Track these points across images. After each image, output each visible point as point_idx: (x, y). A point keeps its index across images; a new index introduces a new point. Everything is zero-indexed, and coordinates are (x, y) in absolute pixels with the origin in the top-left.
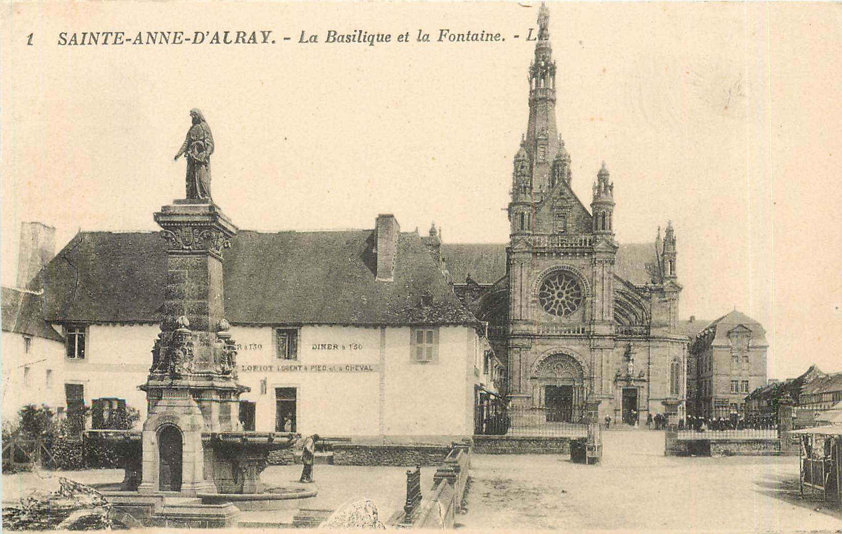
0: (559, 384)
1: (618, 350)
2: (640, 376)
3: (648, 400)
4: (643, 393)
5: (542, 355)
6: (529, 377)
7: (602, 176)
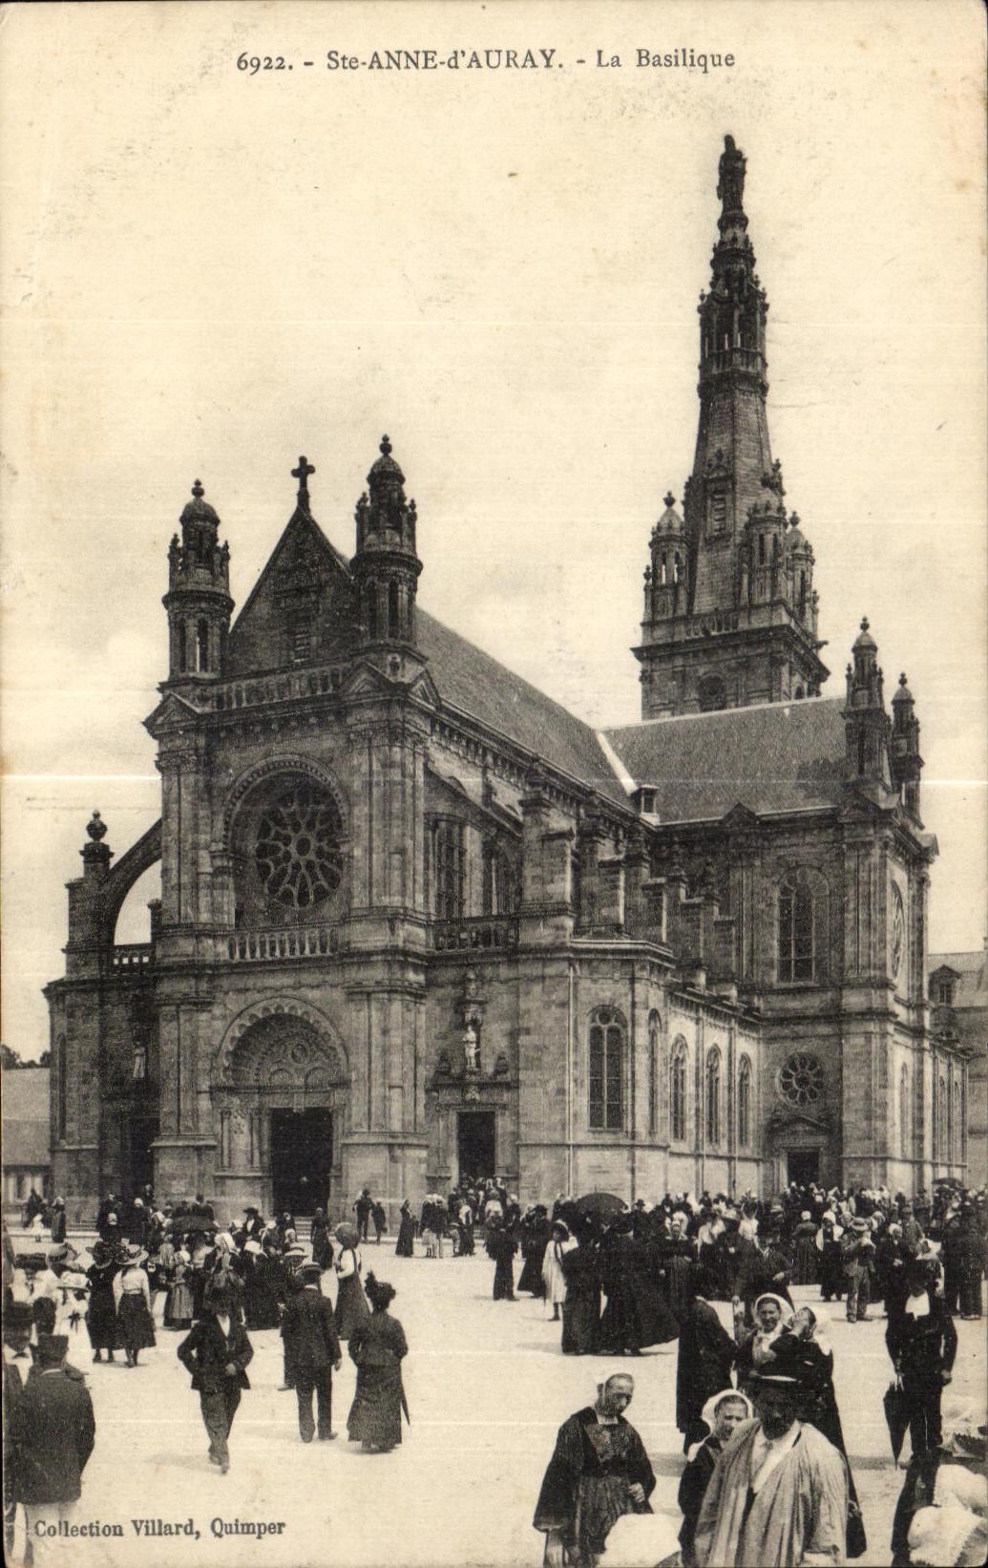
0: (299, 1103)
1: (440, 992)
2: (497, 1072)
3: (518, 1147)
4: (503, 1124)
5: (238, 1022)
6: (205, 1086)
7: (386, 479)
